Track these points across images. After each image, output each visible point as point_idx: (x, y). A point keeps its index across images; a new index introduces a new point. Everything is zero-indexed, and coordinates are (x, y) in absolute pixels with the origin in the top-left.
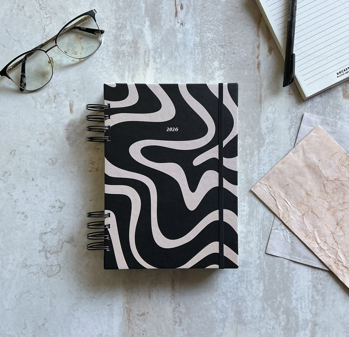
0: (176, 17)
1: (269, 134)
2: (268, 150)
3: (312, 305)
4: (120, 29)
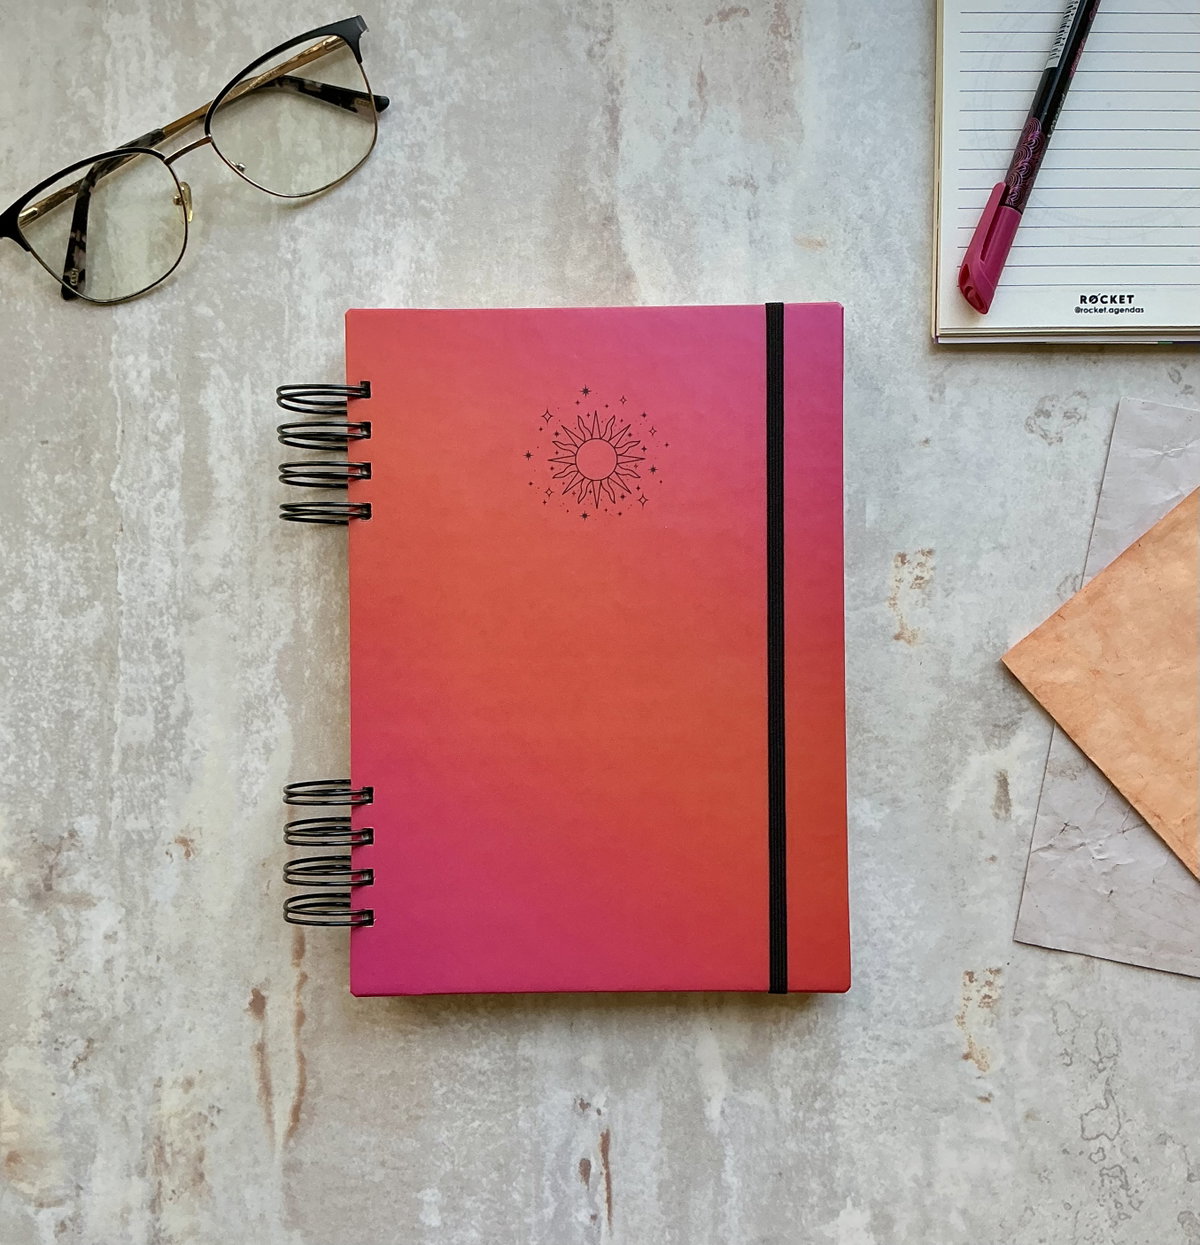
0: (608, 1130)
1: (260, 694)
2: (265, 635)
3: (103, 64)
4: (819, 1091)
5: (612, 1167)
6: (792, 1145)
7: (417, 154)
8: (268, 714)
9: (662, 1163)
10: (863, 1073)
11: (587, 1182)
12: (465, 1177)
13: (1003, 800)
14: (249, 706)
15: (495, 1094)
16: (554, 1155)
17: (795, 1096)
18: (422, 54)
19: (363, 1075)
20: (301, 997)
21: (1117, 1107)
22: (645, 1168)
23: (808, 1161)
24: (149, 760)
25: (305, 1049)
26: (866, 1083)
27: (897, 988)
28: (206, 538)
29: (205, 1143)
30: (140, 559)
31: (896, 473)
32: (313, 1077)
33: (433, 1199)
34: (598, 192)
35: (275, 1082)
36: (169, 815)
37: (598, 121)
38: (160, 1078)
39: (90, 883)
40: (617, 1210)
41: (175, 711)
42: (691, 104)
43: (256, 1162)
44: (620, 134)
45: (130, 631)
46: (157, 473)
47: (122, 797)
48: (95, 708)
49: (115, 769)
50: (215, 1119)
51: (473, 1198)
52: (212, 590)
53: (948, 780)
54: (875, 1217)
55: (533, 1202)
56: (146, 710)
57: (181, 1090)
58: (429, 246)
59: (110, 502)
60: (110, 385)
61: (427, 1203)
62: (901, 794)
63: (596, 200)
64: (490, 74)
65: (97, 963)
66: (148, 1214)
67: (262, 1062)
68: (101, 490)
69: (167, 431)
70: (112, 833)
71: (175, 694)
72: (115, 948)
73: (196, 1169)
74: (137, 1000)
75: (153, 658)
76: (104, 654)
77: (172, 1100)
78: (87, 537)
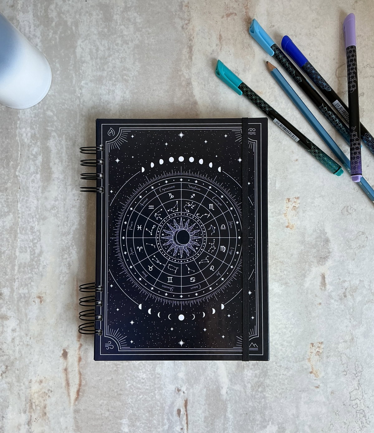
0: (187, 399)
1: (67, 245)
4: (260, 384)
5: (188, 412)
6: (250, 404)
7: (123, 60)
8: (70, 252)
9: (206, 410)
10: (275, 378)
11: (180, 417)
12: (137, 415)
13: (324, 284)
14: (63, 250)
15: (148, 386)
16: (168, 407)
17: (252, 386)
18: (125, 27)
19: (101, 379)
20: (80, 352)
21: (362, 389)
22: (200, 412)
23: (256, 409)
24: (28, 269)
25: (81, 370)
26: (277, 382)
27: (287, 349)
28: (49, 191)
29: (46, 402)
30: (26, 199)
31: (287, 171)
32: (84, 380)
33: (126, 423)
34: (185, 74)
35: (70, 382)
36: (35, 288)
37: (185, 51)
38: (31, 380)
39: (7, 311)
40: (190, 426)
41: (37, 251)
42: (217, 45)
43: (64, 409)
44: (192, 55)
45: (22, 223)
46: (32, 169)
47: (18, 281)
48: (9, 250)
49: (16, 271)
50: (50, 394)
51: (140, 422)
52: (51, 209)
53: (304, 276)
54: (279, 428)
55: (161, 424)
56: (27, 251)
57: (38, 384)
58: (127, 92)
59: (16, 179)
60: (17, 139)
61: (124, 424)
62: (288, 281)
63: (184, 77)
64: (148, 34)
65: (9, 339)
66: (27, 426)
67: (66, 375)
68: (13, 175)
69: (36, 154)
70: (15, 294)
71: (37, 245)
72: (16, 334)
73: (43, 411)
74: (23, 352)
75: (30, 233)
76: (13, 231)
77: (35, 387)
78: (8, 191)
